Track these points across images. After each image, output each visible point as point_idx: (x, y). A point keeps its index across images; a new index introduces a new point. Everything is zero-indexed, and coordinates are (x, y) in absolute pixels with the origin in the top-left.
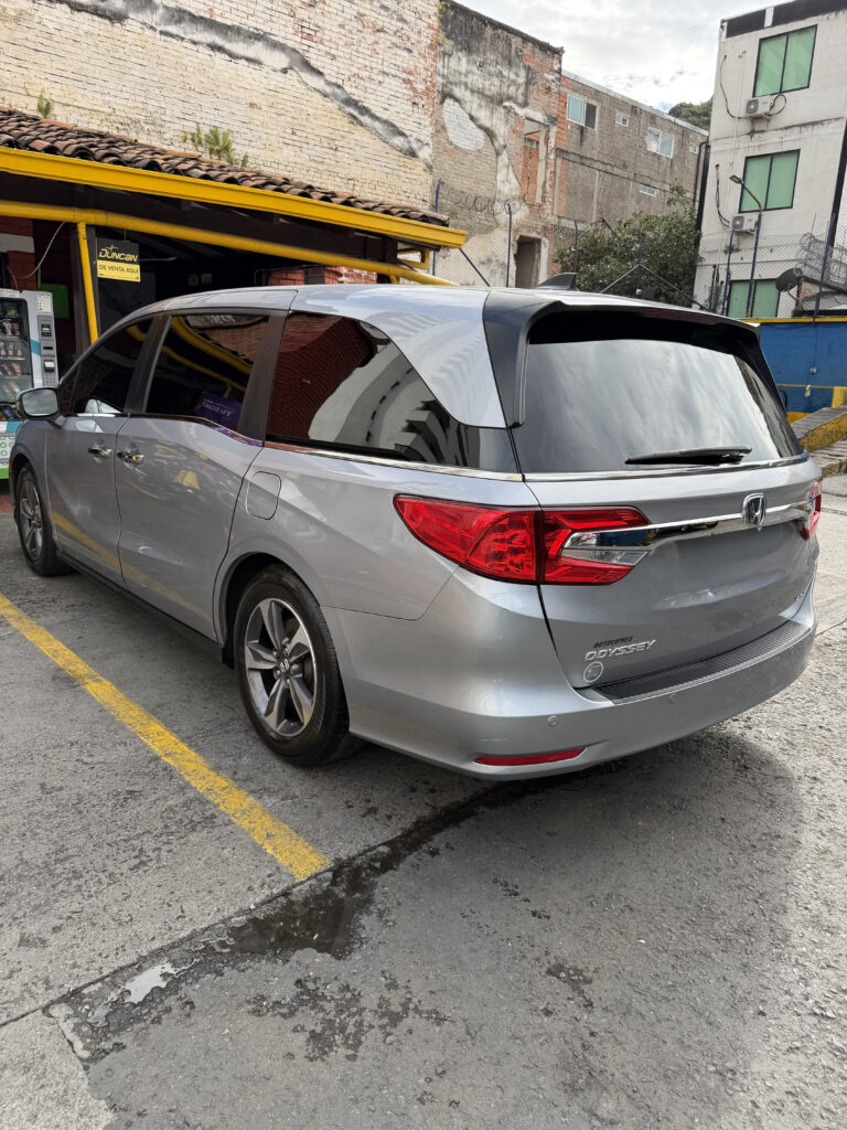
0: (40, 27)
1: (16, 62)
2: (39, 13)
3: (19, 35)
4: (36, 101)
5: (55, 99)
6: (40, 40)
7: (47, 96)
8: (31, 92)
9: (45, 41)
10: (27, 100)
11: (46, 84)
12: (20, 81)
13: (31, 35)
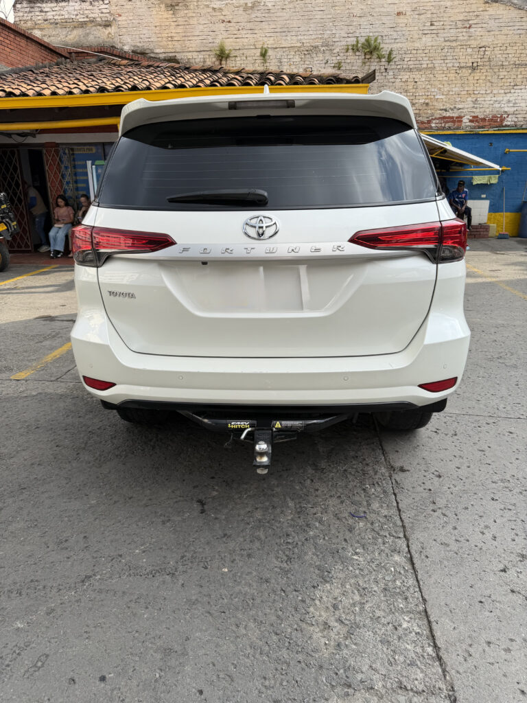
0: (262, 7)
1: (250, 32)
3: (253, 16)
4: (260, 51)
5: (269, 46)
6: (263, 15)
7: (265, 46)
8: (257, 46)
10: (254, 51)
11: (265, 39)
12: (252, 41)
13: (259, 14)
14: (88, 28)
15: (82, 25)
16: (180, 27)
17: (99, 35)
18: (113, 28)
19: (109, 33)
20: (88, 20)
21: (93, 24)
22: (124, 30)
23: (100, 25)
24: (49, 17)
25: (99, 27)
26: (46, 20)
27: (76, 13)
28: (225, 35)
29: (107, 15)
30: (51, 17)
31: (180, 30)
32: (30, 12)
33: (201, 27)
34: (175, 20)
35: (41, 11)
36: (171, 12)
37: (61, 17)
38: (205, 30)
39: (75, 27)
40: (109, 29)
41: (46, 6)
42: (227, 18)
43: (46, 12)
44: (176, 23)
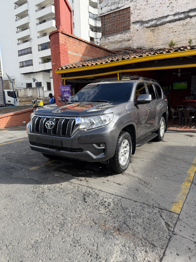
0: (191, 24)
1: (185, 34)
2: (191, 21)
3: (186, 28)
4: (188, 41)
5: (193, 38)
6: (191, 27)
7: (191, 39)
8: (187, 39)
9: (192, 27)
10: (186, 41)
11: (191, 36)
12: (185, 37)
13: (189, 27)
14: (122, 42)
15: (121, 42)
16: (155, 37)
17: (126, 44)
18: (131, 41)
19: (129, 43)
20: (122, 40)
21: (124, 41)
22: (134, 41)
23: (127, 41)
24: (110, 41)
25: (126, 42)
26: (109, 42)
27: (119, 38)
28: (173, 37)
29: (129, 37)
30: (111, 41)
31: (155, 38)
32: (105, 40)
33: (164, 35)
34: (154, 35)
35: (108, 40)
36: (152, 32)
37: (114, 40)
38: (165, 36)
39: (118, 43)
40: (129, 42)
41: (110, 38)
42: (175, 31)
43: (110, 39)
44: (154, 36)
